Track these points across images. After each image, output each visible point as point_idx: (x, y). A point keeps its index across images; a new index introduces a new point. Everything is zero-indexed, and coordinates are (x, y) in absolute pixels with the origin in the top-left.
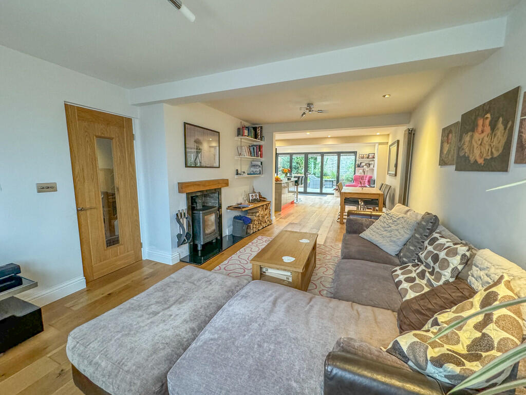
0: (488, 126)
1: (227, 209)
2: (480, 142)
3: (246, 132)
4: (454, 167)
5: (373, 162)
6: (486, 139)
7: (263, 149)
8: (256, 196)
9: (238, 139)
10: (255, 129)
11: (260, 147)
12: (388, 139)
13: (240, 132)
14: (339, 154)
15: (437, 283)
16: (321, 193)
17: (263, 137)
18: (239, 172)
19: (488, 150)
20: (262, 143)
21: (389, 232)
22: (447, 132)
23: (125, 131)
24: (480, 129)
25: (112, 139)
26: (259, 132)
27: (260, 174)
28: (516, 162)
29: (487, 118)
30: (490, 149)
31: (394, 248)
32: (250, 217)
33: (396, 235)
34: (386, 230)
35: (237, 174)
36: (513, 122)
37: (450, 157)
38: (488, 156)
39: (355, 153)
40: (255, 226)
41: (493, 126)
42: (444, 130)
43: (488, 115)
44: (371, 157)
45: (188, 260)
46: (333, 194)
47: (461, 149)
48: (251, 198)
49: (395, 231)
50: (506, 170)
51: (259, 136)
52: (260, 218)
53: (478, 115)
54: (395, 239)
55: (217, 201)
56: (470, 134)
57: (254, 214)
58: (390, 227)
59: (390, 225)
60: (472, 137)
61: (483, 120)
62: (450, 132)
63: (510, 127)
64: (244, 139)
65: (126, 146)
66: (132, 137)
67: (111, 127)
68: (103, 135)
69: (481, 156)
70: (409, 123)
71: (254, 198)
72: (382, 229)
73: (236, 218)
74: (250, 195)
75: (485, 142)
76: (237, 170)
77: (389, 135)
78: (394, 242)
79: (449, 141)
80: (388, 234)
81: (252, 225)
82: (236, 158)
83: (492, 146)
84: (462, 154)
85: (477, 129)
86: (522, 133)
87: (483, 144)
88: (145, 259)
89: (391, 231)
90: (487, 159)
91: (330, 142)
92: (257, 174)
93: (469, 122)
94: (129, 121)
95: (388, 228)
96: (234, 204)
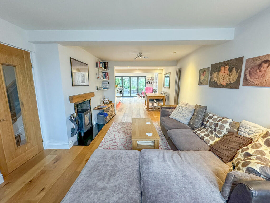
0: (227, 70)
1: (94, 109)
2: (223, 77)
3: (101, 65)
4: (208, 86)
5: (153, 81)
6: (226, 75)
7: (109, 75)
8: (107, 100)
9: (97, 69)
10: (105, 63)
11: (107, 74)
12: (162, 71)
13: (97, 65)
14: (138, 77)
15: (220, 135)
16: (130, 97)
17: (109, 68)
18: (98, 88)
19: (228, 80)
20: (108, 71)
21: (182, 114)
22: (202, 71)
23: (25, 61)
24: (223, 71)
25: (15, 66)
26: (107, 65)
27: (108, 88)
28: (243, 85)
29: (226, 67)
30: (229, 80)
31: (186, 121)
32: (106, 112)
33: (186, 115)
34: (180, 114)
35: (97, 89)
36: (241, 70)
37: (205, 82)
38: (228, 82)
39: (145, 77)
40: (109, 117)
41: (230, 71)
42: (200, 70)
43: (227, 66)
44: (152, 79)
45: (77, 144)
46: (136, 97)
47: (212, 79)
48: (104, 102)
49: (185, 114)
50: (238, 88)
51: (107, 68)
52: (111, 112)
53: (221, 66)
54: (186, 117)
55: (89, 106)
56: (216, 73)
57: (108, 111)
58: (182, 112)
59: (182, 111)
60: (218, 74)
61: (225, 68)
62: (205, 71)
63: (239, 72)
64: (100, 69)
65: (26, 71)
66: (30, 65)
67: (14, 57)
68: (7, 63)
69: (224, 82)
70: (177, 65)
71: (106, 102)
72: (178, 113)
73: (99, 114)
74: (104, 100)
75: (226, 76)
76: (97, 87)
77: (163, 69)
78: (186, 118)
79: (204, 75)
80: (182, 115)
81: (108, 117)
82: (96, 80)
83: (230, 79)
84: (212, 81)
85: (221, 71)
86: (246, 74)
87: (225, 77)
88: (45, 149)
89: (183, 114)
90: (227, 84)
91: (138, 72)
92: (107, 89)
93: (216, 68)
94: (27, 53)
95: (181, 112)
96: (96, 106)
